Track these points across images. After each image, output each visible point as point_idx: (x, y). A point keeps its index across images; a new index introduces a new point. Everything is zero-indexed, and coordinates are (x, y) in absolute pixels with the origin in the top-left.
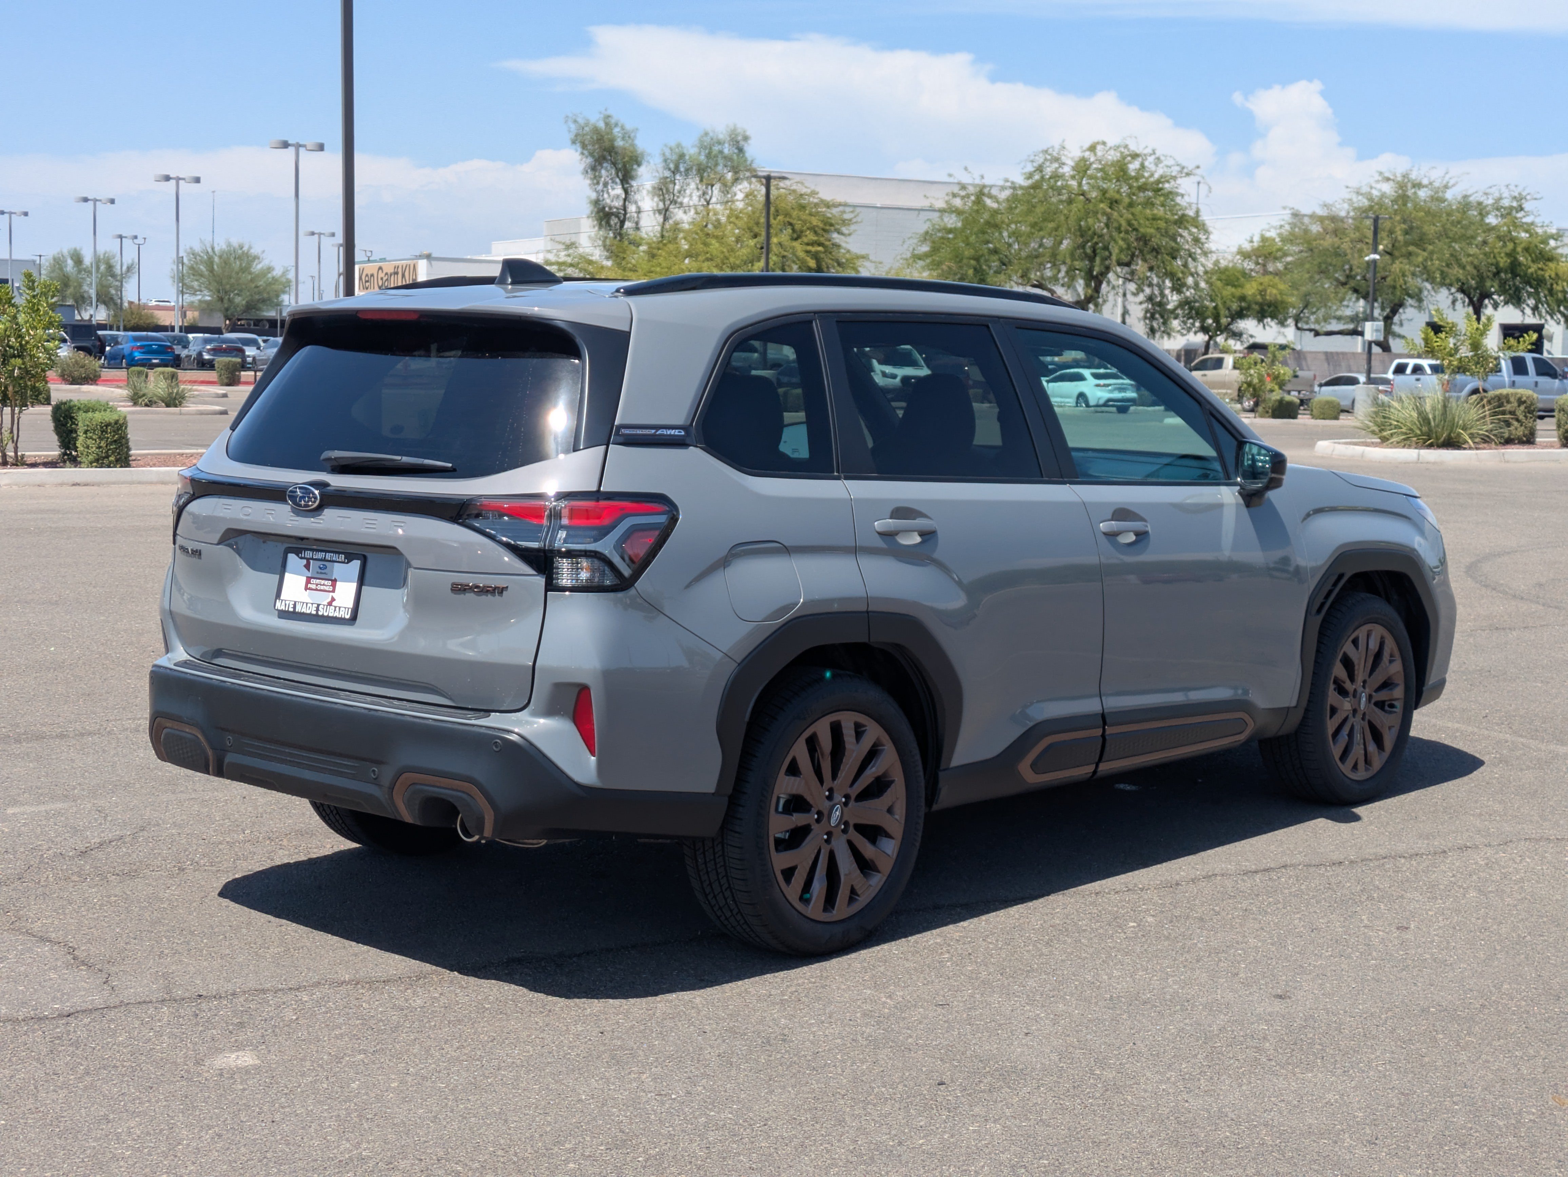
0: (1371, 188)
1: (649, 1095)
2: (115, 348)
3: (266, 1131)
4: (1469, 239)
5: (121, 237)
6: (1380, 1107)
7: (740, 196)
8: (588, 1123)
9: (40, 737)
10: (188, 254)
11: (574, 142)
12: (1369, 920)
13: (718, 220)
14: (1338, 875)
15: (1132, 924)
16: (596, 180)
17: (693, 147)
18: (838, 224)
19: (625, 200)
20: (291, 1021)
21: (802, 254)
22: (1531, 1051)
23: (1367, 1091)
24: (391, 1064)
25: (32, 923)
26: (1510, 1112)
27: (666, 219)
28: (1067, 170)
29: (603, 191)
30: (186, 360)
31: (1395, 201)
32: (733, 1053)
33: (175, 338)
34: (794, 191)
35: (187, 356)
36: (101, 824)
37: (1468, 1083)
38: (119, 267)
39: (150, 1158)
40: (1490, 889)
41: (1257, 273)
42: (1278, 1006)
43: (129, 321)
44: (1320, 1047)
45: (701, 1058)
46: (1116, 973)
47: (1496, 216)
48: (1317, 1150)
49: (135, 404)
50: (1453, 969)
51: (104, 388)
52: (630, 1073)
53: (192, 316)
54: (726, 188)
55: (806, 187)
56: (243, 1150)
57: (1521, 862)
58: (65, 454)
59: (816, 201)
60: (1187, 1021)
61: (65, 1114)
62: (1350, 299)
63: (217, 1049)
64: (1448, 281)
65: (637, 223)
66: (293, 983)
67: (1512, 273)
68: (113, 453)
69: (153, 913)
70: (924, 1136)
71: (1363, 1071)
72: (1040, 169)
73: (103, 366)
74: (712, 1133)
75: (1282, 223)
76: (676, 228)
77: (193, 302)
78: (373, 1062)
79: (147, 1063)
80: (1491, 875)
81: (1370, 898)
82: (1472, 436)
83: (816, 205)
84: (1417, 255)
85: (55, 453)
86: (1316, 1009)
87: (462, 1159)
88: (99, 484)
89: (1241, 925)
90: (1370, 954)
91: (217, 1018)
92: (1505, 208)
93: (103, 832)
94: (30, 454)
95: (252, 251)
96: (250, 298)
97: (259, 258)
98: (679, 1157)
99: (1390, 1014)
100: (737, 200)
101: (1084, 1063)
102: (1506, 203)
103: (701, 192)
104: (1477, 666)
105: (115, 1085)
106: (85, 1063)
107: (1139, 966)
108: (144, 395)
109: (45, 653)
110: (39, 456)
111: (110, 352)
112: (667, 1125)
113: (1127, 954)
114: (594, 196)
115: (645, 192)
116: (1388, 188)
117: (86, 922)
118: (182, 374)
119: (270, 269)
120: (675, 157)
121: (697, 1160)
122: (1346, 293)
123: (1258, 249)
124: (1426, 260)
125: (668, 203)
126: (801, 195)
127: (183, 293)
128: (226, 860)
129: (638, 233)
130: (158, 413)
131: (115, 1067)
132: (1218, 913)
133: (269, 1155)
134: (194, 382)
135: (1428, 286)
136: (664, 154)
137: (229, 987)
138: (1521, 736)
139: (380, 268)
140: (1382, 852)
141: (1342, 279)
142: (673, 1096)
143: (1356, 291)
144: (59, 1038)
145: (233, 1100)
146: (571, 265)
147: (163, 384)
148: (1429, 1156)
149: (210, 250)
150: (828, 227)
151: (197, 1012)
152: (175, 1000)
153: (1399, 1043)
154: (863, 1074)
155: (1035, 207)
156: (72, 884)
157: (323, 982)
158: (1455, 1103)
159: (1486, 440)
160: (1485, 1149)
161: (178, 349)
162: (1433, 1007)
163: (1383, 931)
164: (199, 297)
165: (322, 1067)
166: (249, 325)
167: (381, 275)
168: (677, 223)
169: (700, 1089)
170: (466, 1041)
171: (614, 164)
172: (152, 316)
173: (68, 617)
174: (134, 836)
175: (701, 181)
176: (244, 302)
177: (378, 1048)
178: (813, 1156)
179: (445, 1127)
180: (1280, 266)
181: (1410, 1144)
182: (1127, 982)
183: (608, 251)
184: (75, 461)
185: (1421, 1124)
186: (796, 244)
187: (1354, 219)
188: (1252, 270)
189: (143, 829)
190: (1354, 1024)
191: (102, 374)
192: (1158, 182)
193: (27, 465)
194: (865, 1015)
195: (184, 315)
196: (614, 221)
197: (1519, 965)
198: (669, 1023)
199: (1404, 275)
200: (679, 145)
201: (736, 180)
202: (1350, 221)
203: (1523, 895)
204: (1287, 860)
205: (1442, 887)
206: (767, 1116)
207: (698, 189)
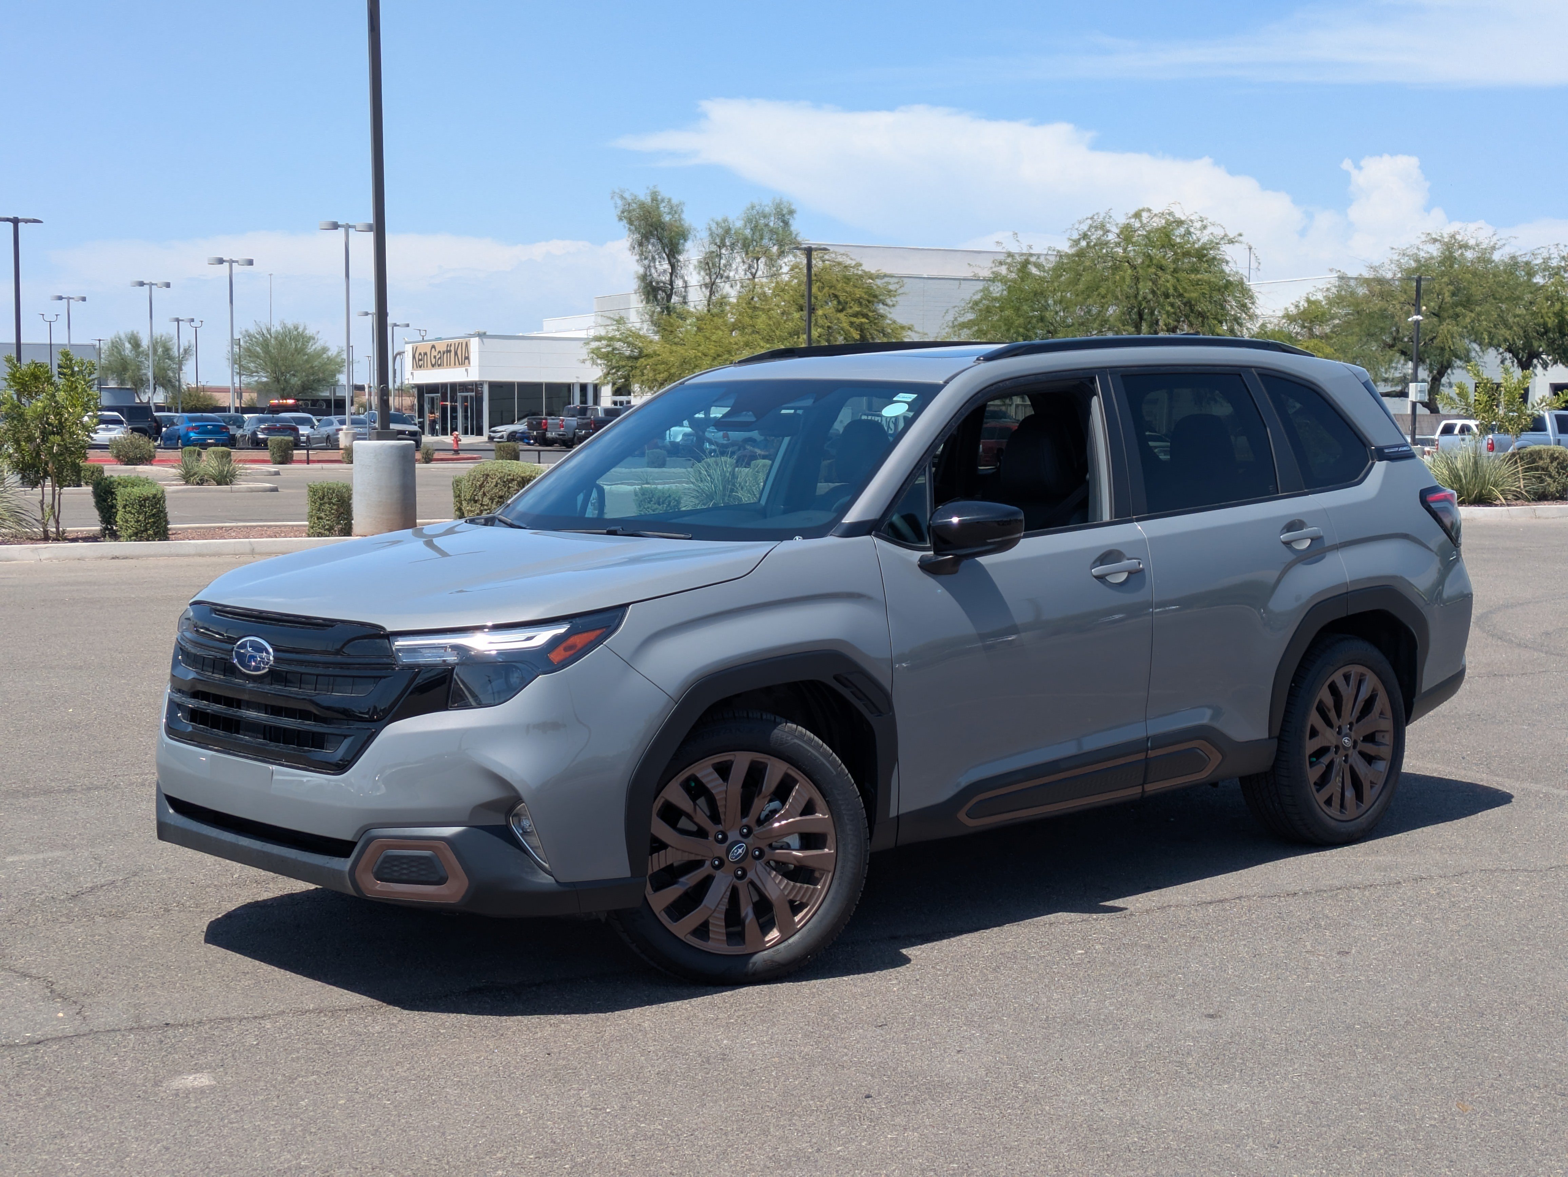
0: (1418, 249)
1: (585, 1110)
2: (171, 428)
3: (212, 1144)
4: (1515, 300)
5: (178, 320)
6: (1288, 1115)
7: (785, 269)
8: (522, 1134)
9: (48, 792)
10: (244, 337)
11: (620, 219)
12: (1312, 946)
13: (764, 293)
14: (1290, 905)
15: (1080, 952)
16: (643, 256)
17: (738, 219)
18: (884, 294)
19: (671, 274)
20: (252, 1046)
21: (845, 325)
22: (1446, 1064)
23: (1279, 1100)
24: (342, 1084)
25: (16, 960)
26: (1412, 1118)
27: (712, 293)
28: (1111, 237)
29: (649, 266)
30: (241, 439)
31: (1442, 263)
32: (672, 1071)
33: (230, 418)
34: (839, 264)
35: (242, 436)
36: (95, 870)
37: (1378, 1093)
38: (175, 349)
39: (98, 1169)
40: (1436, 916)
41: (1302, 336)
42: (1208, 1025)
43: (187, 403)
44: (1241, 1061)
45: (641, 1075)
46: (1055, 996)
47: (1544, 276)
48: (1218, 1153)
49: (187, 483)
50: (1385, 990)
51: (158, 468)
52: (569, 1090)
53: (248, 397)
54: (771, 262)
55: (852, 259)
56: (187, 1161)
57: (1472, 891)
58: (106, 529)
59: (860, 273)
60: (1116, 1039)
61: (22, 1130)
62: (1398, 362)
63: (176, 1071)
64: (1495, 342)
65: (685, 297)
66: (258, 1012)
67: (1560, 332)
68: (151, 527)
69: (133, 950)
70: (843, 1144)
71: (1278, 1082)
72: (1085, 236)
73: (159, 447)
74: (640, 1143)
75: (1329, 286)
76: (723, 302)
77: (249, 384)
78: (325, 1083)
79: (108, 1085)
80: (1440, 903)
81: (1318, 926)
82: (1503, 492)
83: (861, 277)
84: (1465, 316)
85: (96, 528)
86: (1244, 1027)
87: (396, 1167)
88: (137, 557)
89: (1186, 951)
90: (1307, 977)
91: (181, 1044)
92: (1553, 269)
93: (96, 877)
94: (71, 530)
95: (307, 332)
96: (305, 379)
97: (314, 339)
98: (604, 1164)
99: (1315, 1030)
100: (783, 274)
101: (1009, 1077)
102: (1554, 263)
103: (746, 266)
104: (1468, 710)
105: (74, 1104)
106: (48, 1085)
107: (1079, 990)
108: (195, 474)
109: (64, 714)
110: (81, 531)
111: (166, 433)
112: (598, 1135)
113: (1069, 978)
114: (641, 271)
115: (691, 267)
116: (1435, 250)
117: (68, 959)
118: (236, 454)
119: (325, 350)
120: (720, 231)
121: (621, 1166)
122: (1393, 355)
123: (1303, 312)
124: (1473, 321)
125: (714, 277)
126: (845, 267)
127: (240, 374)
128: (211, 902)
129: (686, 307)
130: (209, 491)
131: (76, 1088)
132: (1166, 940)
133: (211, 1166)
134: (245, 461)
135: (1476, 346)
136: (710, 229)
137: (197, 1016)
138: (1498, 775)
139: (433, 347)
140: (1337, 883)
141: (1389, 340)
142: (608, 1110)
143: (1403, 353)
144: (27, 1063)
145: (185, 1116)
146: (619, 340)
147: (214, 463)
148: (1325, 1158)
149: (265, 332)
150: (871, 299)
151: (163, 1039)
152: (143, 1029)
153: (1318, 1057)
154: (795, 1088)
155: (1081, 275)
156: (59, 925)
157: (288, 1011)
158: (1362, 1111)
159: (1519, 497)
160: (1382, 1151)
161: (233, 430)
162: (1359, 1024)
163: (1324, 956)
164: (257, 378)
165: (274, 1087)
166: (307, 405)
167: (434, 353)
168: (724, 297)
169: (634, 1103)
170: (416, 1062)
171: (660, 239)
172: (211, 398)
173: (90, 681)
174: (126, 881)
175: (747, 254)
176: (299, 383)
177: (332, 1069)
178: (733, 1162)
179: (384, 1139)
180: (1327, 329)
181: (1310, 1147)
182: (1065, 1004)
183: (655, 325)
184: (115, 536)
185: (1325, 1129)
186: (841, 316)
187: (1400, 280)
188: (1297, 333)
189: (135, 874)
190: (1278, 1041)
191: (157, 455)
192: (1203, 248)
193: (68, 540)
194: (805, 1035)
195: (240, 397)
196: (661, 295)
197: (1450, 985)
198: (615, 1045)
199: (1452, 337)
200: (725, 221)
201: (782, 254)
202: (1397, 283)
203: (1467, 922)
204: (1244, 892)
205: (1390, 915)
206: (695, 1127)
207: (744, 262)
